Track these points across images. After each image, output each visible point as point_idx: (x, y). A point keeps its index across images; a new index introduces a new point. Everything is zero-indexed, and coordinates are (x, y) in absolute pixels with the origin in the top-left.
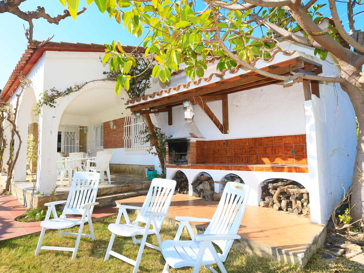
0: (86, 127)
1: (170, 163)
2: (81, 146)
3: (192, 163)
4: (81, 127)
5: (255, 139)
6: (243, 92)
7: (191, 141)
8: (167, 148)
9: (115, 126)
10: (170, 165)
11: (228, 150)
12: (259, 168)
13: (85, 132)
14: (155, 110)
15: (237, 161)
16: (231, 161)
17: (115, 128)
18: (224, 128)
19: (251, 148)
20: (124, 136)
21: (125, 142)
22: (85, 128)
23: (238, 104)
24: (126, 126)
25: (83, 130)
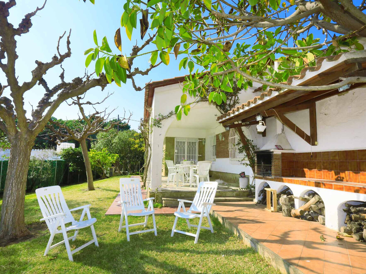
0: (205, 139)
1: (258, 174)
2: (201, 155)
3: (275, 175)
4: (199, 139)
5: (346, 151)
6: (332, 97)
7: (274, 153)
8: (256, 159)
9: (224, 138)
10: (258, 176)
11: (317, 163)
12: (339, 187)
13: (203, 143)
14: (246, 123)
15: (327, 176)
16: (320, 176)
17: (224, 139)
18: (312, 139)
19: (341, 162)
20: (229, 146)
21: (229, 152)
22: (203, 140)
23: (326, 112)
24: (230, 138)
25: (202, 142)
